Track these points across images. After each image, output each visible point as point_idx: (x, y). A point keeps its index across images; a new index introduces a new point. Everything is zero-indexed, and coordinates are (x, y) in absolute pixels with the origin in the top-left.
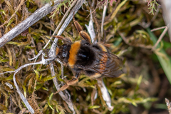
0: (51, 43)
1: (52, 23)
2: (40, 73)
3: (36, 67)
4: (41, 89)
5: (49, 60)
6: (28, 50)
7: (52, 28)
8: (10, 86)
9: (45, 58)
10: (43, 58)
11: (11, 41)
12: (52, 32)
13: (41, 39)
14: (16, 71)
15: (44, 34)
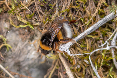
0: (113, 37)
1: (113, 25)
2: (106, 54)
3: (103, 51)
4: (106, 65)
5: (111, 47)
6: (99, 40)
7: (113, 28)
8: (87, 62)
9: (109, 46)
10: (107, 46)
11: (89, 34)
12: (114, 30)
13: (106, 34)
14: (91, 53)
15: (108, 31)
